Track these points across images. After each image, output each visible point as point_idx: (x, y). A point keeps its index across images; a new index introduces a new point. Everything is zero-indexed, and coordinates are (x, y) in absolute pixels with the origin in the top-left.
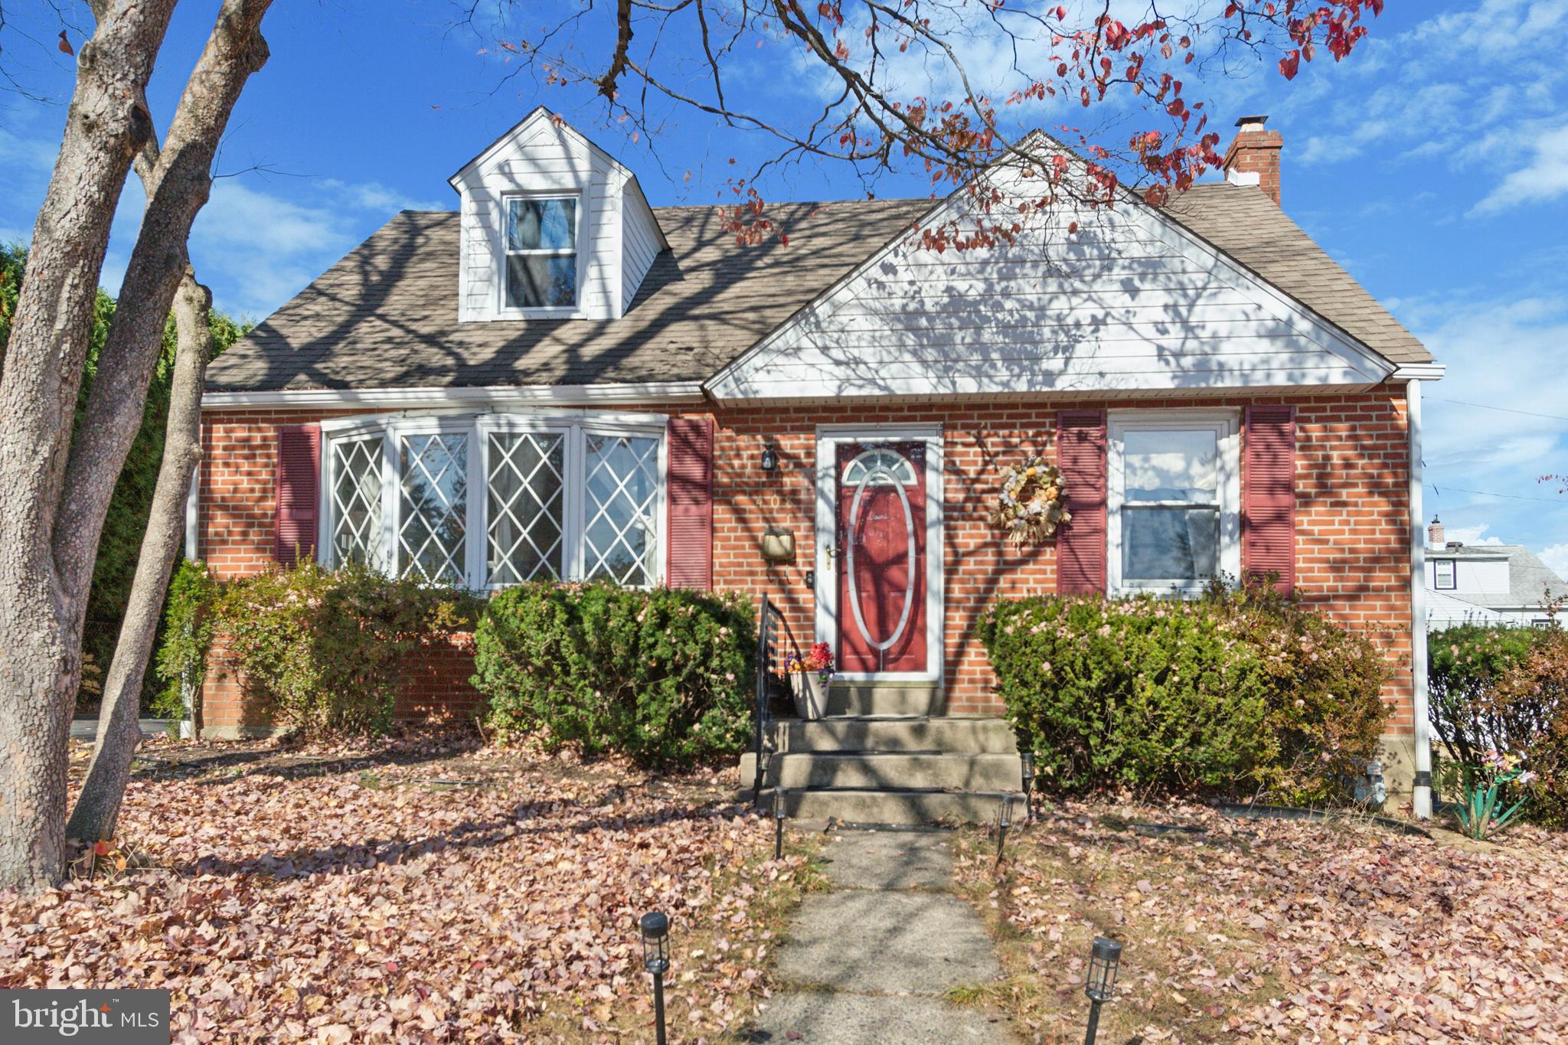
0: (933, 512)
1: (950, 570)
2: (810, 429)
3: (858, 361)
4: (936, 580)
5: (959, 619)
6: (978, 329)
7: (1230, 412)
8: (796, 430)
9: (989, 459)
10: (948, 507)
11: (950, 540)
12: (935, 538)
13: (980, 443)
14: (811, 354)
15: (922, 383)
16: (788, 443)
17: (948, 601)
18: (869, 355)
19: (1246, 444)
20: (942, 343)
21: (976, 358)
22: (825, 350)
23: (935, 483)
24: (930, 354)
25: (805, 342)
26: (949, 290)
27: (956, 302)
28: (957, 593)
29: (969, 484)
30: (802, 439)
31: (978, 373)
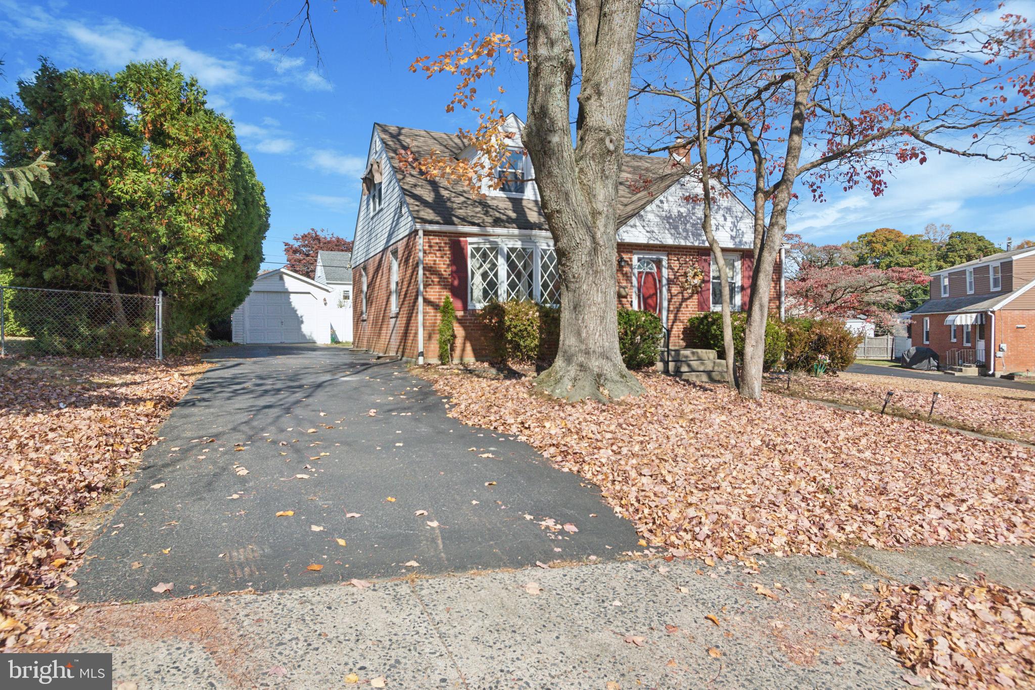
0: (664, 282)
1: (669, 301)
2: (631, 252)
3: (653, 232)
4: (665, 304)
5: (672, 316)
6: (686, 224)
7: (738, 254)
8: (628, 252)
9: (681, 265)
10: (669, 280)
11: (669, 290)
12: (665, 290)
13: (678, 260)
14: (640, 228)
15: (669, 241)
16: (626, 256)
17: (668, 311)
18: (656, 230)
19: (743, 265)
20: (676, 228)
21: (684, 234)
22: (643, 226)
23: (665, 272)
24: (673, 231)
25: (638, 224)
26: (679, 211)
27: (680, 215)
28: (671, 309)
29: (675, 273)
30: (629, 255)
31: (686, 238)
